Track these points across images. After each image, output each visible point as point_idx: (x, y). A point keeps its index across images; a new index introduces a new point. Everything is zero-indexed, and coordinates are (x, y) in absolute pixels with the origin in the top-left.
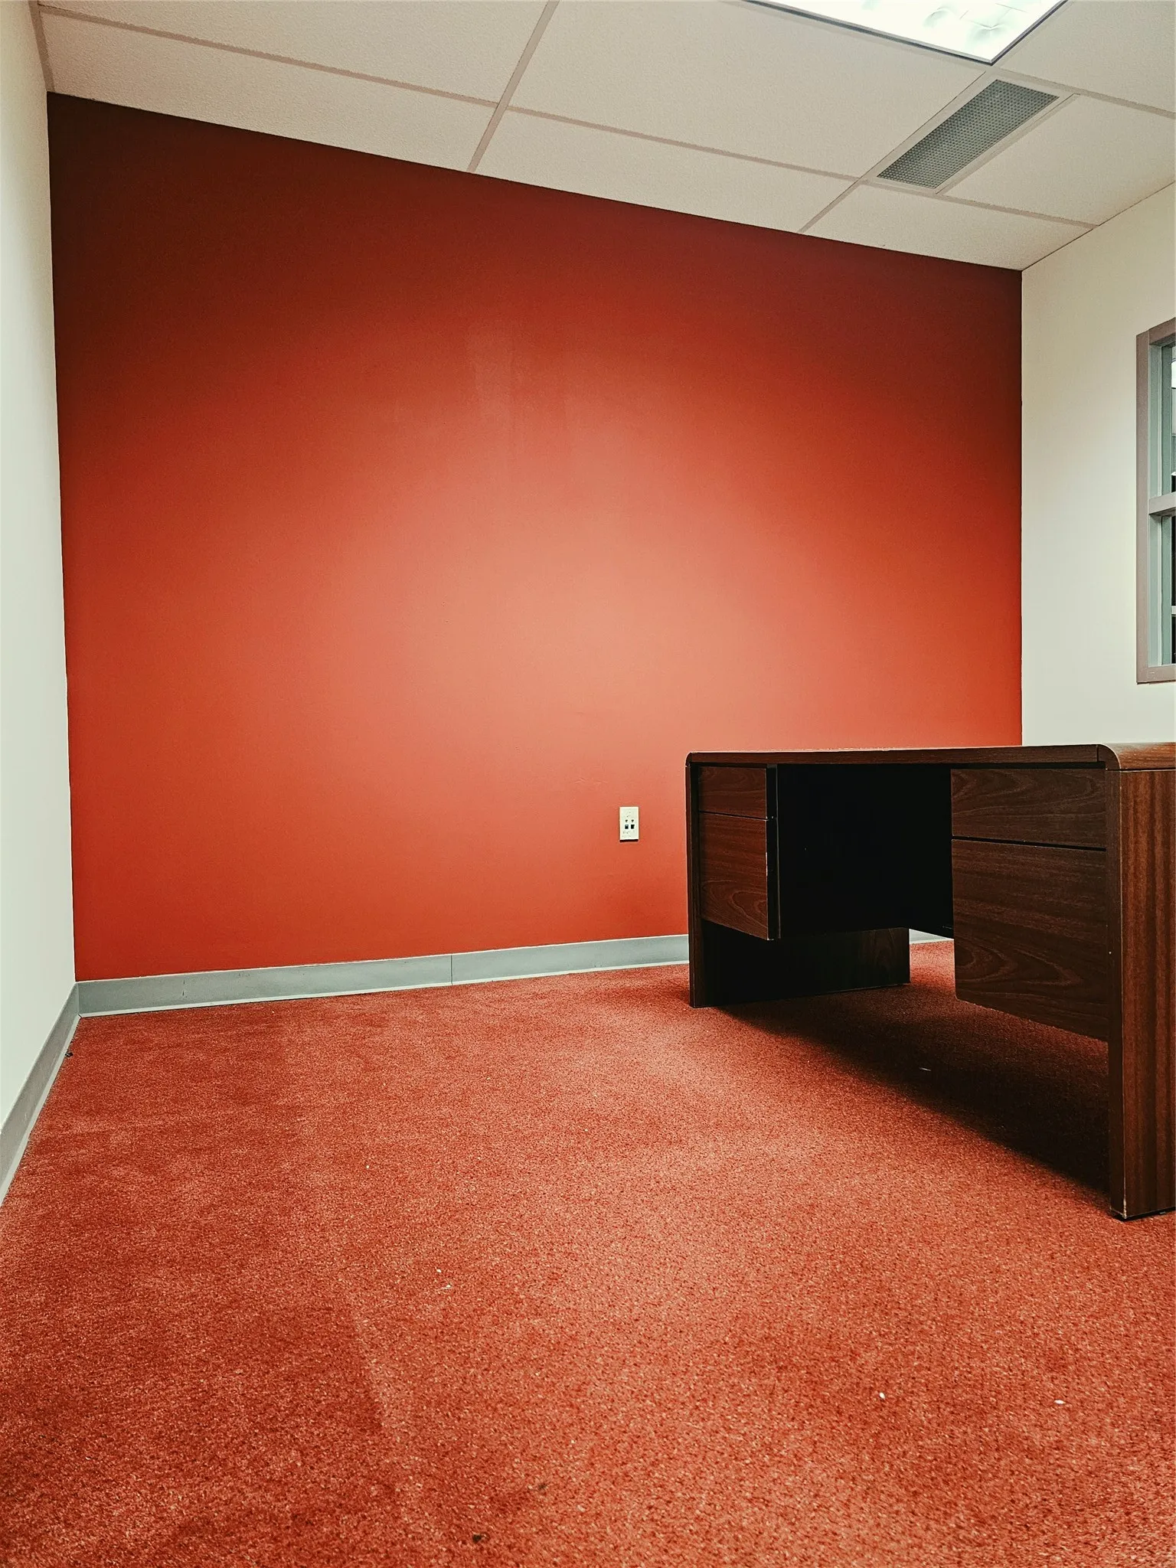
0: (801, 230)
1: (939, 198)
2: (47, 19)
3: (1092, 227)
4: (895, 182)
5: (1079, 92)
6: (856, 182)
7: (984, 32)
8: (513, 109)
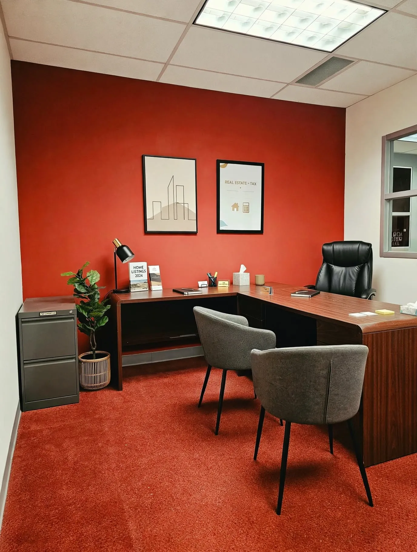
0: (270, 97)
1: (317, 88)
2: (10, 40)
3: (369, 96)
4: (300, 84)
5: (361, 60)
6: (288, 84)
7: (328, 42)
8: (171, 64)
